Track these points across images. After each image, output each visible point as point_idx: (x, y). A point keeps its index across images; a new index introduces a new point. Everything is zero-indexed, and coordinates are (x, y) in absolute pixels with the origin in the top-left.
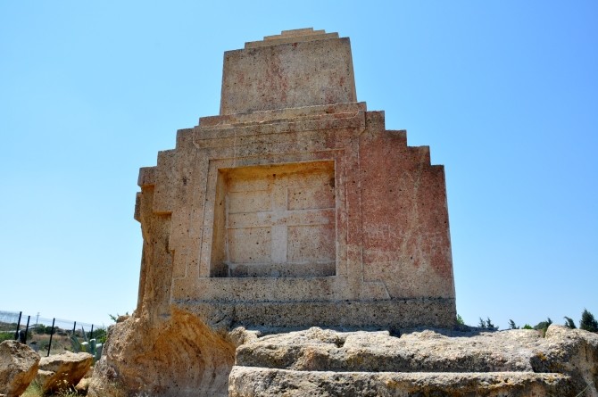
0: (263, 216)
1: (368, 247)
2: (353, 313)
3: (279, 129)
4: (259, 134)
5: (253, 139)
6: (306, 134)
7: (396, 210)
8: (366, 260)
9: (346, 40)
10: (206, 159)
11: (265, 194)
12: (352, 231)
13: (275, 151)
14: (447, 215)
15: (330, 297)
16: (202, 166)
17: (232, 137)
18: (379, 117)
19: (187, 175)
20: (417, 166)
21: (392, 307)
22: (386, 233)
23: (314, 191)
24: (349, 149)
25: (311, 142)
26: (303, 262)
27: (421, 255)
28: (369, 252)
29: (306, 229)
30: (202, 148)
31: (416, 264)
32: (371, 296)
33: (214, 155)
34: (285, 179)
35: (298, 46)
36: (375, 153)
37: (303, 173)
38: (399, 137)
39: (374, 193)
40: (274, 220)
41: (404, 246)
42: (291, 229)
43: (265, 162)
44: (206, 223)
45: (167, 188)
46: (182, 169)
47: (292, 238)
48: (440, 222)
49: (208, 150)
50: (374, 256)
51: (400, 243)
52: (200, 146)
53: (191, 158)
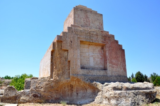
0: (87, 54)
1: (113, 65)
2: (113, 78)
3: (94, 34)
4: (90, 34)
5: (88, 35)
6: (100, 36)
7: (117, 57)
8: (113, 68)
9: (102, 15)
10: (77, 37)
11: (87, 49)
12: (110, 61)
13: (94, 39)
14: (125, 60)
15: (107, 75)
16: (76, 39)
17: (84, 33)
18: (113, 36)
19: (72, 40)
20: (120, 49)
21: (119, 78)
22: (116, 62)
23: (98, 50)
24: (108, 42)
25: (101, 39)
26: (97, 66)
27: (122, 67)
28: (113, 66)
29: (97, 59)
30: (76, 34)
31: (121, 69)
32: (114, 75)
33: (79, 37)
34: (92, 46)
35: (92, 13)
36: (113, 44)
37: (96, 45)
38: (117, 42)
39: (114, 53)
40: (90, 55)
41: (119, 65)
42: (94, 58)
43: (91, 41)
44: (78, 54)
45: (67, 43)
46: (70, 38)
47: (94, 60)
48: (124, 61)
49: (77, 35)
50: (114, 67)
51: (118, 64)
52: (75, 33)
53: (73, 36)
